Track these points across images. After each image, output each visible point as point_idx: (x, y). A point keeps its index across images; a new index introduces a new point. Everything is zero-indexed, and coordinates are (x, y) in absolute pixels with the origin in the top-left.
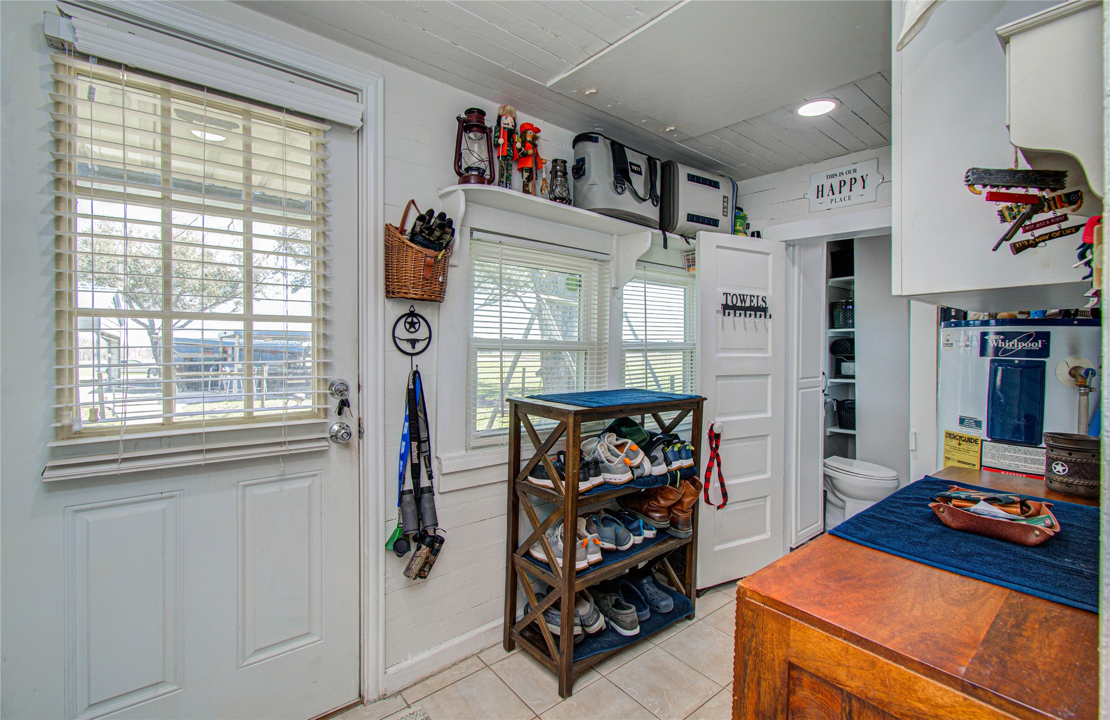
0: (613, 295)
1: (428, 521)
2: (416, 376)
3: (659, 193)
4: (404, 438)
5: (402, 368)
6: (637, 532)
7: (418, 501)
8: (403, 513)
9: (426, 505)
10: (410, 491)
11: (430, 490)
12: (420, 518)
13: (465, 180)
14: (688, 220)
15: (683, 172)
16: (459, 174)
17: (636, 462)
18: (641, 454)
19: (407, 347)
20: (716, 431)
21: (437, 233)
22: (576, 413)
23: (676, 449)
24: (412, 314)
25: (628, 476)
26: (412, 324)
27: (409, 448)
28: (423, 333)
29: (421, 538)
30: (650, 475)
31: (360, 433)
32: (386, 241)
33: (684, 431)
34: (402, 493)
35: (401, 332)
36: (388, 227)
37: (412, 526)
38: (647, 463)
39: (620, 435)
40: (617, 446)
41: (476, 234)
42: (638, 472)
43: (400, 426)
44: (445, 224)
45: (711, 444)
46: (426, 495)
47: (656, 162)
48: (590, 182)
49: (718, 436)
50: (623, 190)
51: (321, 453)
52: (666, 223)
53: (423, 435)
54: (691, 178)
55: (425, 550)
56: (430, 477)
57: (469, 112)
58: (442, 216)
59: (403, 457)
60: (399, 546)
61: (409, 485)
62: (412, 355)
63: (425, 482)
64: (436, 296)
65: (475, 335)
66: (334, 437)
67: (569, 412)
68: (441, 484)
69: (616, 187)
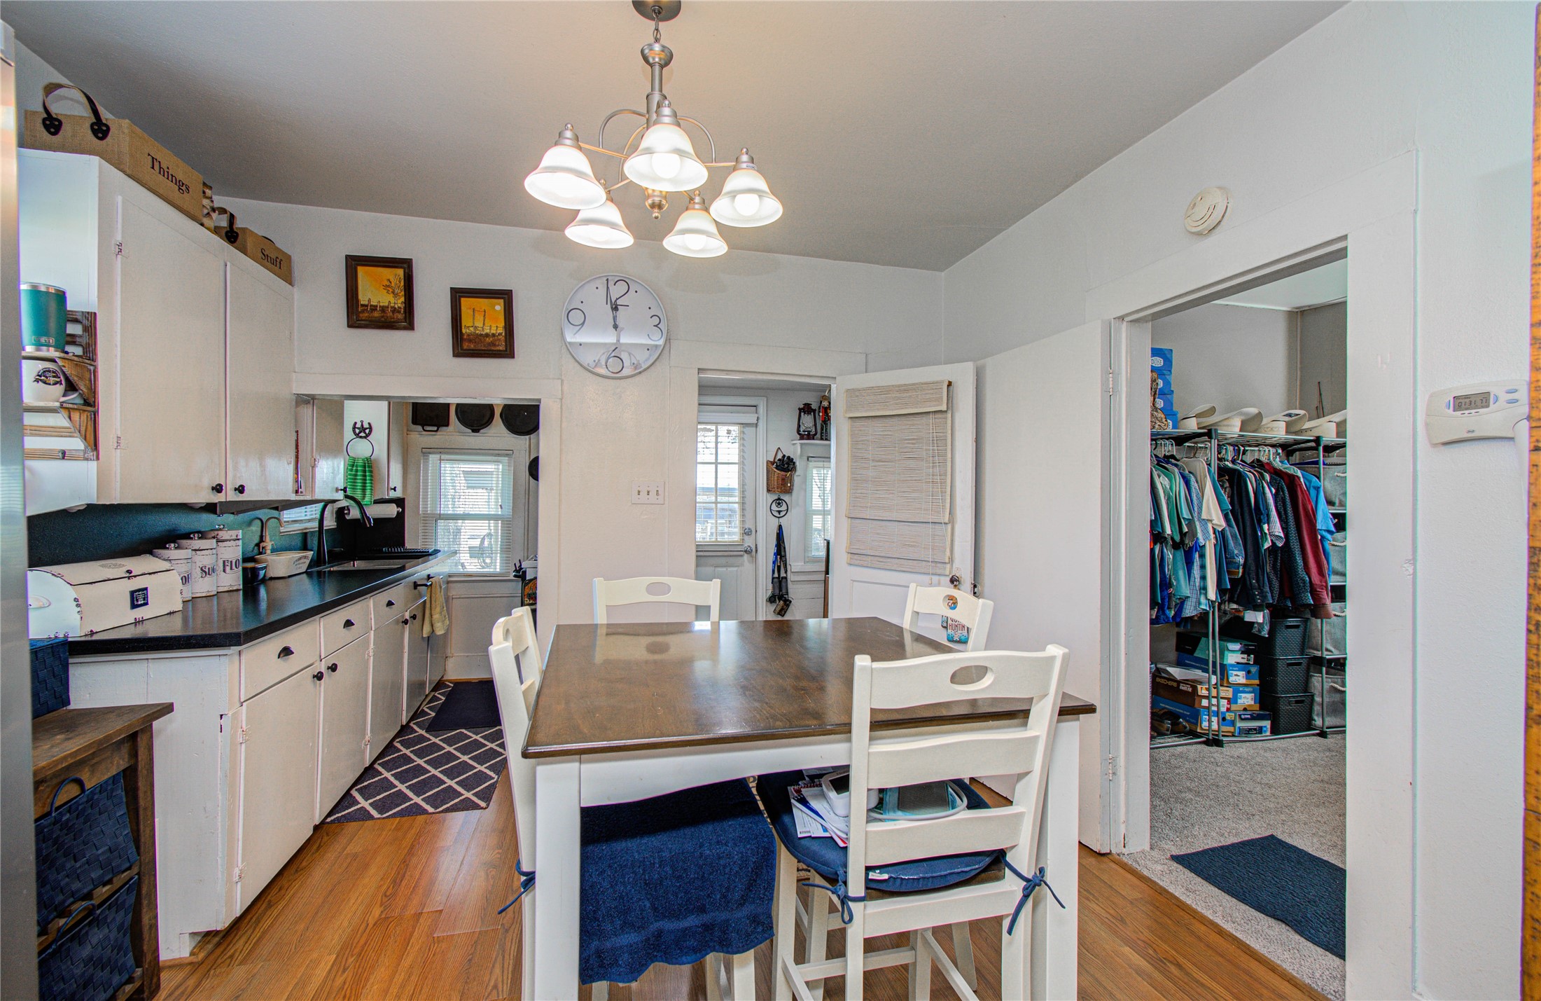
1: (784, 591)
2: (780, 527)
4: (775, 554)
5: (774, 523)
7: (780, 582)
8: (774, 587)
9: (783, 584)
10: (776, 578)
11: (786, 578)
12: (780, 590)
13: (802, 437)
16: (799, 434)
19: (777, 514)
21: (786, 466)
24: (779, 499)
26: (779, 504)
27: (776, 558)
28: (784, 507)
29: (781, 597)
31: (756, 551)
32: (767, 468)
34: (773, 578)
35: (774, 507)
36: (768, 462)
37: (777, 592)
41: (810, 459)
43: (773, 549)
44: (790, 460)
46: (784, 580)
51: (741, 556)
53: (783, 553)
55: (782, 602)
56: (786, 572)
57: (805, 404)
58: (789, 457)
59: (774, 563)
60: (771, 600)
61: (776, 575)
62: (779, 517)
63: (783, 574)
64: (789, 491)
65: (813, 508)
66: (746, 551)
68: (791, 577)
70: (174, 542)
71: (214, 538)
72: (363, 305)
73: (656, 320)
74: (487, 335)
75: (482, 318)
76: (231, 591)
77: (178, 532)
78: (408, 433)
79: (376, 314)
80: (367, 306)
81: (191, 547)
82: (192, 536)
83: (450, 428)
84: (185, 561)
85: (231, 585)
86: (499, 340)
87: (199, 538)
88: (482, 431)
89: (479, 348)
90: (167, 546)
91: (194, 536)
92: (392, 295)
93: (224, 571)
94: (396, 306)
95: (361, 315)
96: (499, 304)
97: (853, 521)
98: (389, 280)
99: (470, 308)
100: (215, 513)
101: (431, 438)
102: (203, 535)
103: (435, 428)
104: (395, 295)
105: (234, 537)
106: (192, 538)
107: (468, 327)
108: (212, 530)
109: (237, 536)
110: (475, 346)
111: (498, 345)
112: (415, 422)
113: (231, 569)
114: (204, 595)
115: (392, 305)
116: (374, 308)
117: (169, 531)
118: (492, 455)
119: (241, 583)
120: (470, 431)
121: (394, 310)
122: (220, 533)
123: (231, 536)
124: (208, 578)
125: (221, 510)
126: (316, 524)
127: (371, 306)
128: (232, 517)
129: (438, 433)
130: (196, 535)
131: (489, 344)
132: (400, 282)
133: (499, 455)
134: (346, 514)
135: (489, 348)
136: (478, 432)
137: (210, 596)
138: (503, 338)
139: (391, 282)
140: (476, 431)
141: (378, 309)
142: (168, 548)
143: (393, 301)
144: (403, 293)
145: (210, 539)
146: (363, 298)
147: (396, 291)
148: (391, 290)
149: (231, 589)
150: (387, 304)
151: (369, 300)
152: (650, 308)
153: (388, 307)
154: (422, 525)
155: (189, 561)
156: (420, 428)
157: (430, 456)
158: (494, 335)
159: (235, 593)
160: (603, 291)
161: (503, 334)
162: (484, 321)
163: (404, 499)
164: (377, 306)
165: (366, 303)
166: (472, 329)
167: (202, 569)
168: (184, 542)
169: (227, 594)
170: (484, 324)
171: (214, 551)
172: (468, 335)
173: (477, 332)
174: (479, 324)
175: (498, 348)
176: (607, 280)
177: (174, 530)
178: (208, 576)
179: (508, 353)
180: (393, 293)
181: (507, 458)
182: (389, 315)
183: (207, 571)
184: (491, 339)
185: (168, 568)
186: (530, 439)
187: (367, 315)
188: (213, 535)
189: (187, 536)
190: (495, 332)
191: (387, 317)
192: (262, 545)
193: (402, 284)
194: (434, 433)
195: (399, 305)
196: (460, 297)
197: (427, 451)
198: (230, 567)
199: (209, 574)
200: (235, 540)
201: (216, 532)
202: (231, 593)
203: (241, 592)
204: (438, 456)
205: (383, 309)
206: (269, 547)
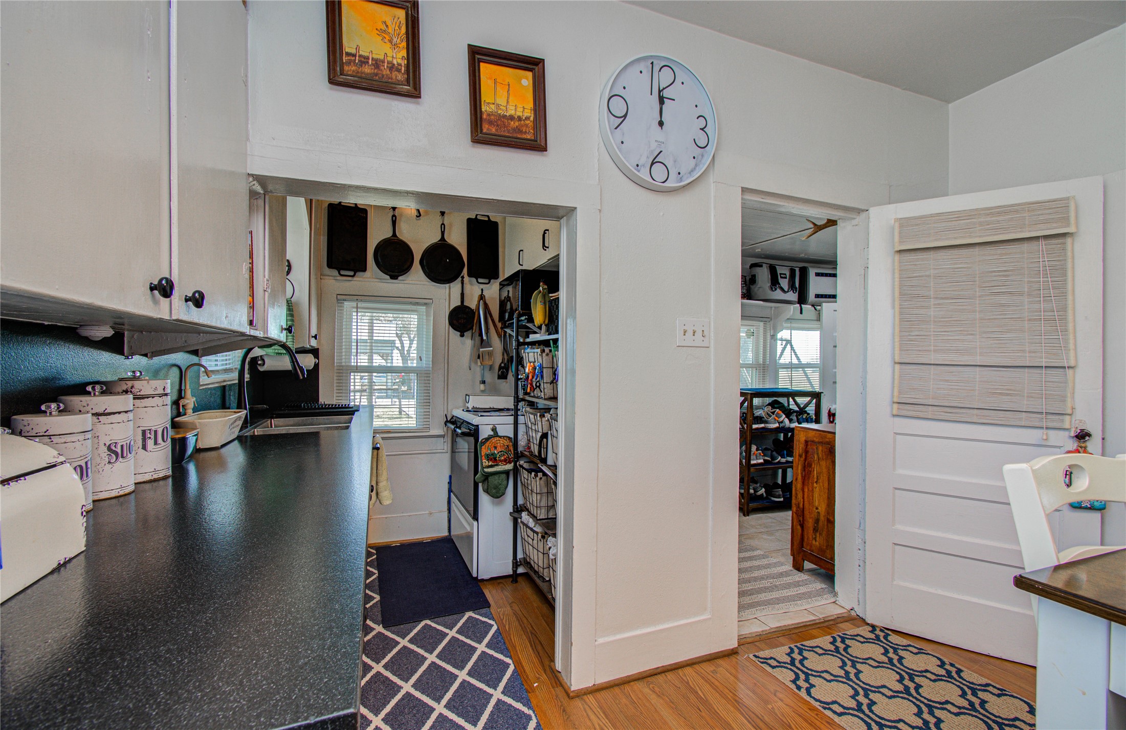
0: (772, 338)
3: (797, 285)
6: (783, 457)
14: (815, 297)
15: (812, 272)
17: (781, 419)
18: (784, 416)
20: (832, 412)
22: (751, 394)
23: (804, 417)
25: (777, 425)
30: (789, 428)
33: (811, 409)
38: (787, 421)
39: (773, 407)
40: (771, 413)
42: (781, 425)
45: (829, 419)
47: (795, 270)
48: (758, 286)
49: (834, 415)
50: (776, 290)
52: (802, 300)
54: (817, 275)
67: (748, 393)
69: (772, 288)
70: (55, 400)
71: (126, 392)
72: (348, 54)
73: (702, 122)
74: (512, 118)
75: (506, 94)
76: (155, 480)
77: (62, 383)
78: (322, 277)
79: (367, 70)
80: (354, 55)
81: (89, 408)
82: (89, 388)
83: (368, 274)
84: (81, 437)
85: (155, 471)
86: (527, 126)
87: (103, 393)
88: (400, 278)
89: (502, 133)
90: (43, 408)
91: (93, 388)
92: (389, 45)
93: (144, 447)
94: (395, 62)
95: (346, 68)
96: (527, 79)
97: (904, 367)
98: (385, 23)
99: (490, 78)
100: (120, 352)
101: (348, 284)
102: (108, 388)
103: (352, 273)
104: (395, 46)
105: (161, 391)
106: (89, 393)
107: (488, 103)
108: (121, 380)
109: (164, 389)
110: (497, 130)
111: (525, 133)
112: (330, 266)
113: (156, 443)
114: (114, 494)
115: (390, 59)
116: (364, 60)
117: (46, 380)
118: (411, 303)
119: (171, 465)
120: (388, 277)
121: (392, 67)
122: (137, 384)
123: (156, 389)
124: (120, 465)
125: (130, 348)
126: (235, 375)
127: (360, 56)
128: (144, 360)
129: (355, 279)
130: (98, 387)
131: (514, 130)
132: (400, 28)
133: (417, 304)
134: (260, 365)
135: (515, 135)
136: (397, 279)
137: (125, 495)
138: (531, 124)
139: (387, 26)
140: (394, 277)
141: (370, 62)
142: (45, 412)
143: (390, 53)
144: (404, 44)
145: (118, 394)
146: (349, 46)
147: (395, 40)
148: (388, 38)
149: (156, 476)
150: (382, 57)
151: (358, 48)
152: (696, 106)
153: (383, 62)
154: (337, 378)
155: (89, 435)
156: (335, 272)
157: (346, 303)
158: (520, 119)
159: (161, 483)
160: (646, 75)
161: (532, 119)
162: (508, 98)
163: (318, 349)
164: (368, 58)
165: (353, 51)
166: (493, 107)
167: (109, 448)
168: (76, 401)
169: (147, 486)
170: (508, 102)
171: (131, 415)
172: (489, 115)
173: (500, 112)
174: (502, 101)
175: (524, 136)
176: (652, 63)
177: (54, 379)
178: (121, 459)
179: (537, 145)
180: (391, 41)
181: (425, 307)
182: (384, 73)
183: (119, 450)
184: (517, 124)
185: (52, 461)
186: (450, 288)
187: (354, 68)
188: (125, 388)
189: (80, 389)
190: (520, 114)
191: (383, 76)
192: (182, 402)
193: (403, 30)
194: (350, 278)
195: (399, 61)
196: (480, 61)
197: (342, 298)
198: (153, 441)
199: (123, 457)
200: (161, 396)
201: (130, 383)
202: (155, 484)
203: (170, 480)
204: (354, 304)
205: (377, 63)
206: (191, 406)
